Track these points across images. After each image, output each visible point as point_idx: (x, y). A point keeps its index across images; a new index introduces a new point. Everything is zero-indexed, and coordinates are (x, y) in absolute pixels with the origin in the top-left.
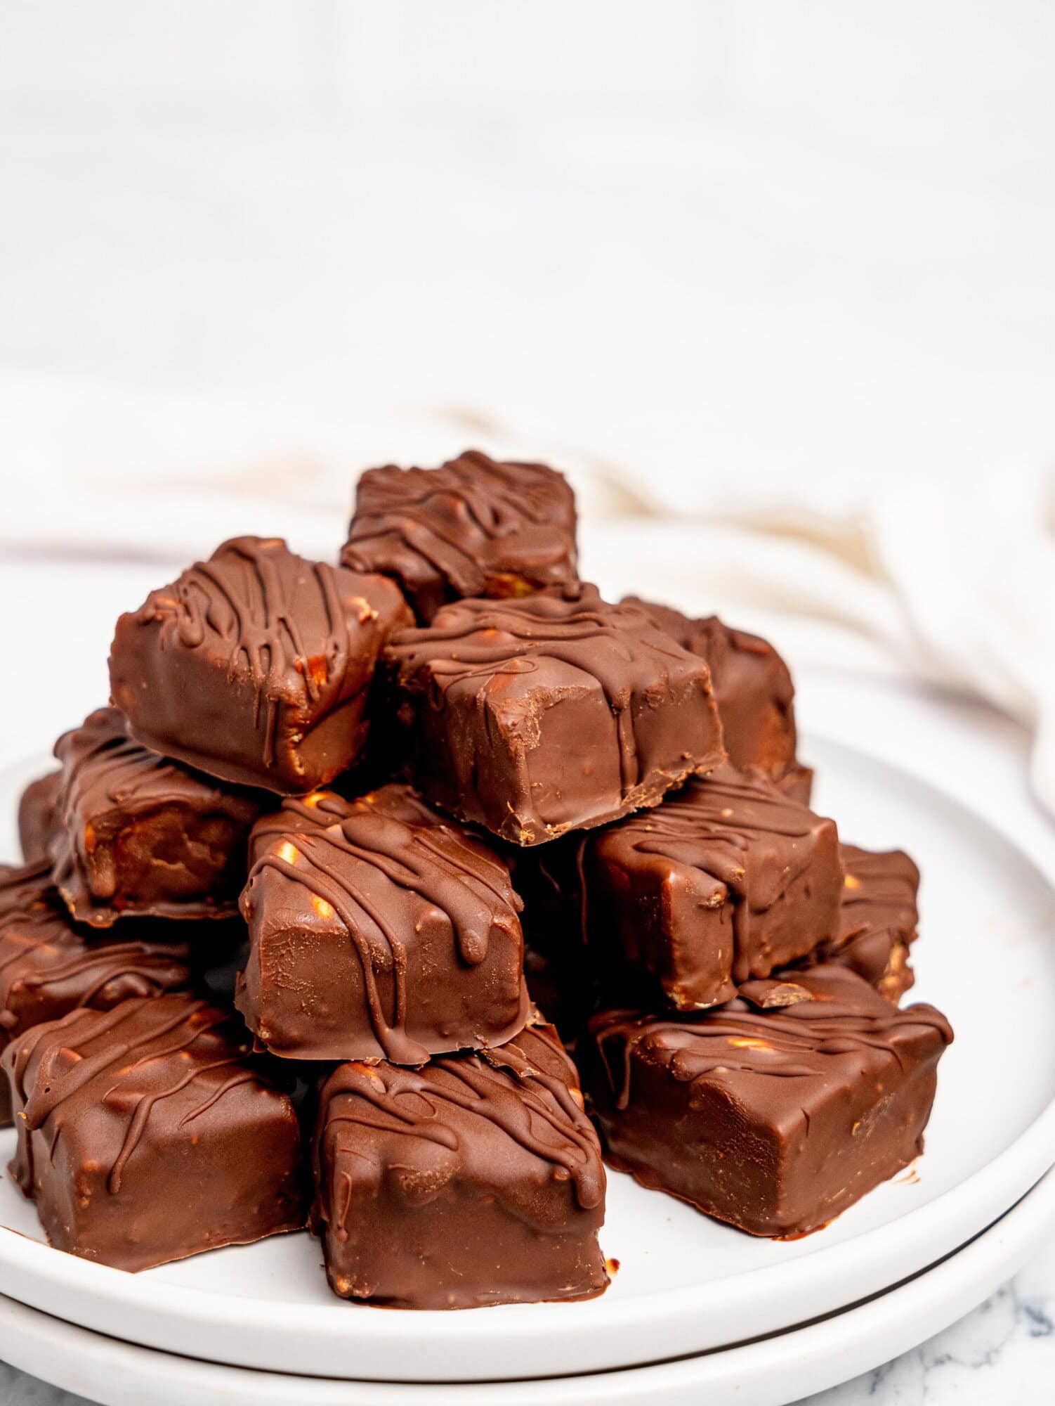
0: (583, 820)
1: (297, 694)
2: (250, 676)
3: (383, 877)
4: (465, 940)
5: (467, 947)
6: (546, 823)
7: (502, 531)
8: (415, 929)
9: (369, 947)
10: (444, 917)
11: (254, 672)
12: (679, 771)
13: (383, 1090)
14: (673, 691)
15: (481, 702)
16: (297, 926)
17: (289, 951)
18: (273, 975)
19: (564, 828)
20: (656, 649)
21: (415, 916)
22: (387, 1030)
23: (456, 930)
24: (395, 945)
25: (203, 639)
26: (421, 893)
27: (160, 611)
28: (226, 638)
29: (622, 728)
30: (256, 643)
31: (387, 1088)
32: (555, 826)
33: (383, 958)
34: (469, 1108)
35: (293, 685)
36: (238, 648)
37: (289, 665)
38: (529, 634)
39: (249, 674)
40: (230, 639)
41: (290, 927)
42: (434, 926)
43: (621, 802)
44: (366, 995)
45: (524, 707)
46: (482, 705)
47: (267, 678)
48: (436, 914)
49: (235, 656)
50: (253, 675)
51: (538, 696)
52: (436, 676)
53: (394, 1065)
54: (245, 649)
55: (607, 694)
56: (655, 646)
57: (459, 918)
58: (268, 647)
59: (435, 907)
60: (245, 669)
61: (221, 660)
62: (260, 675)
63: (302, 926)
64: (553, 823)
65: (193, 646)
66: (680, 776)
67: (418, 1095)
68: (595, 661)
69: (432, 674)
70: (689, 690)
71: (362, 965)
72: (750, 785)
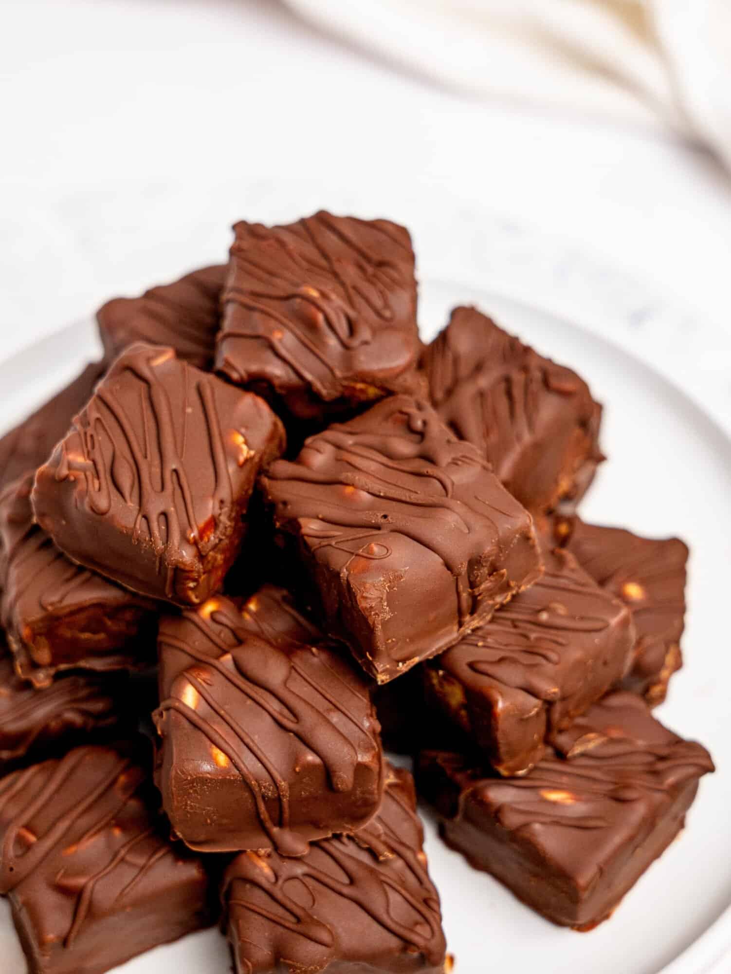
0: (428, 653)
1: (191, 563)
2: (152, 545)
3: (268, 719)
4: (335, 780)
5: (337, 784)
6: (398, 661)
7: (355, 343)
8: (294, 770)
9: (259, 785)
10: (318, 760)
11: (154, 542)
12: (505, 594)
13: (273, 880)
14: (502, 546)
15: (344, 580)
16: (201, 775)
17: (196, 790)
18: (183, 805)
19: (413, 663)
20: (488, 505)
21: (295, 759)
22: (275, 830)
23: (327, 772)
24: (279, 784)
25: (110, 506)
26: (297, 735)
27: (72, 472)
28: (130, 504)
29: (460, 583)
30: (154, 508)
31: (277, 877)
32: (405, 663)
33: (270, 792)
34: (341, 894)
35: (187, 555)
36: (140, 517)
37: (184, 538)
38: (382, 494)
39: (151, 543)
40: (133, 505)
41: (195, 777)
42: (310, 768)
43: (458, 630)
44: (258, 813)
45: (380, 590)
46: (345, 582)
47: (166, 548)
48: (311, 758)
49: (138, 526)
50: (153, 545)
51: (391, 578)
52: (306, 538)
53: (282, 857)
54: (145, 517)
55: (448, 566)
56: (487, 503)
57: (331, 762)
58: (165, 514)
59: (310, 751)
60: (147, 539)
61: (126, 528)
62: (160, 545)
63: (205, 775)
64: (404, 661)
65: (103, 514)
66: (506, 598)
67: (301, 881)
68: (438, 537)
69: (303, 535)
70: (515, 541)
71: (254, 797)
72: (560, 573)
